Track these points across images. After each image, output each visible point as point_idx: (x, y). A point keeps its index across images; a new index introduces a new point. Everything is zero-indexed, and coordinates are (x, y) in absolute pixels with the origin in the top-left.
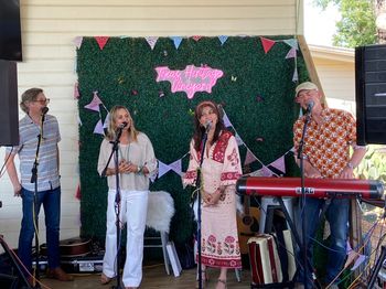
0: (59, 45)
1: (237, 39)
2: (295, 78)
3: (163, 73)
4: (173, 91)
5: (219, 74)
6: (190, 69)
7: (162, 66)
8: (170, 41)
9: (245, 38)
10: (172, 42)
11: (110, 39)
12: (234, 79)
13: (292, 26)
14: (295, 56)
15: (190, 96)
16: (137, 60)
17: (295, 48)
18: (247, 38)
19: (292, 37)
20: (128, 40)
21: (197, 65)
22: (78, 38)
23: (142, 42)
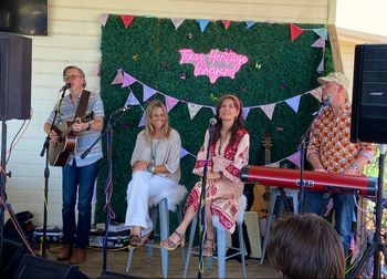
0: (84, 21)
1: (265, 25)
2: (320, 68)
3: (187, 56)
4: (196, 75)
5: (243, 60)
6: (215, 53)
7: (187, 48)
8: (196, 23)
9: (273, 25)
10: (198, 24)
11: (135, 17)
12: (258, 66)
13: (324, 15)
14: (324, 46)
15: (213, 81)
16: (162, 41)
17: (324, 38)
18: (275, 25)
19: (322, 26)
20: (153, 20)
21: (222, 50)
22: (104, 15)
23: (167, 23)
